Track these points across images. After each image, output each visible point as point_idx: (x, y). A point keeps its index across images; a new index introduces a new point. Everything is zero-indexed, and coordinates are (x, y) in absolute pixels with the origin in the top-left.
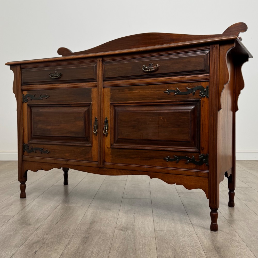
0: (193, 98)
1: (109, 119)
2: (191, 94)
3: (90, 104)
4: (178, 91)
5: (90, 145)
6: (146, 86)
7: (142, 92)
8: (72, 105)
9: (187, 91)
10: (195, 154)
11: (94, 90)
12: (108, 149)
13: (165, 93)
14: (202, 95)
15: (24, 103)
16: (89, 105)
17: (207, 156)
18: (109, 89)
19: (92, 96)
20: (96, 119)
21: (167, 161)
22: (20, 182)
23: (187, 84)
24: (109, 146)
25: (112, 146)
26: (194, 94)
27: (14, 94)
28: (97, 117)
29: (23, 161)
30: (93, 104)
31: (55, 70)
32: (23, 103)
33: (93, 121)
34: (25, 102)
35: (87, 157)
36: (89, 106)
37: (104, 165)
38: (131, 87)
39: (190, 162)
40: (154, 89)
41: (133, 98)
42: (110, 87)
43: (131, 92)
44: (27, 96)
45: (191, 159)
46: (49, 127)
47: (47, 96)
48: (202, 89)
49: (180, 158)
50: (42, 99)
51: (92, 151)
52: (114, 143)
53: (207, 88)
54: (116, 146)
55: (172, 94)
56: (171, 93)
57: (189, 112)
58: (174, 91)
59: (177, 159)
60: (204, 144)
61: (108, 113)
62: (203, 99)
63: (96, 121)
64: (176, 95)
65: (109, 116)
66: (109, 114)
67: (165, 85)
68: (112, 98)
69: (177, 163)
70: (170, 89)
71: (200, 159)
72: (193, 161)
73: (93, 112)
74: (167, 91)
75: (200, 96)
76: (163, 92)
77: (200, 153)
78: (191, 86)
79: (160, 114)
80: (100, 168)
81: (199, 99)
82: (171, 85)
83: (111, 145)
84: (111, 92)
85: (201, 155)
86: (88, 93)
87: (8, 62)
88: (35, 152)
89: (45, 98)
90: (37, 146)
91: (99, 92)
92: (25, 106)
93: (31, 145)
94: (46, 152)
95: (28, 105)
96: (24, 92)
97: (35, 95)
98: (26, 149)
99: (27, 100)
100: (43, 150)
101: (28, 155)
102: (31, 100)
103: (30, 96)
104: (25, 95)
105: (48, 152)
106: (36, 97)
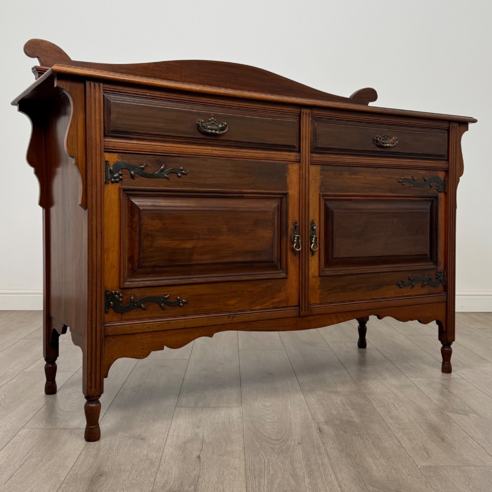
1: (317, 224)
3: (285, 194)
4: (415, 181)
6: (375, 169)
7: (368, 177)
8: (246, 195)
9: (424, 182)
11: (294, 169)
13: (399, 182)
15: (108, 183)
16: (282, 196)
18: (318, 168)
19: (288, 180)
20: (296, 223)
23: (423, 172)
26: (431, 187)
29: (105, 336)
30: (290, 195)
31: (209, 116)
32: (105, 184)
33: (291, 227)
34: (112, 182)
36: (280, 199)
40: (385, 176)
41: (356, 187)
42: (320, 166)
43: (354, 177)
44: (117, 167)
46: (189, 245)
47: (182, 170)
50: (167, 178)
55: (408, 185)
56: (406, 183)
58: (410, 182)
63: (296, 227)
65: (317, 218)
66: (317, 213)
67: (400, 171)
68: (322, 185)
70: (404, 177)
73: (290, 210)
76: (397, 181)
84: (321, 175)
86: (281, 171)
88: (144, 309)
89: (175, 175)
90: (149, 293)
91: (304, 172)
92: (112, 192)
93: (129, 292)
94: (176, 304)
95: (124, 190)
96: (107, 156)
97: (146, 166)
98: (111, 306)
99: (121, 177)
100: (168, 300)
101: (121, 320)
102: (132, 177)
103: (129, 168)
104: (111, 164)
105: (184, 303)
106: (149, 171)
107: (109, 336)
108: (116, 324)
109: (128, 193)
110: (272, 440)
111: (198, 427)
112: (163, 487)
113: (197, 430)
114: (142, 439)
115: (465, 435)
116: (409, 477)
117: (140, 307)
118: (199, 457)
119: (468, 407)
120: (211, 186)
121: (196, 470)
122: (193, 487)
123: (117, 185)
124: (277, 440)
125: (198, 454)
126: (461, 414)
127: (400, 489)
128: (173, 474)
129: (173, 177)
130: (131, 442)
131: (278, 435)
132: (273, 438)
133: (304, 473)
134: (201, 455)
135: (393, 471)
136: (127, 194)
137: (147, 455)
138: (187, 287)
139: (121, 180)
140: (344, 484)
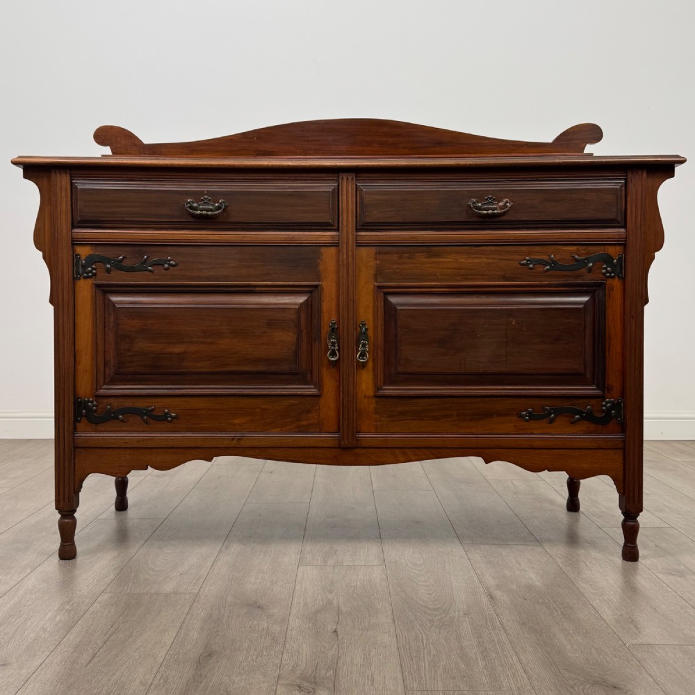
0: (589, 278)
1: (370, 325)
2: (584, 270)
3: (316, 287)
4: (554, 262)
5: (314, 391)
6: (475, 248)
7: (462, 260)
8: (258, 289)
9: (575, 263)
10: (593, 401)
11: (329, 255)
12: (366, 400)
13: (521, 265)
14: (608, 272)
15: (79, 279)
16: (311, 289)
17: (619, 404)
18: (373, 250)
19: (321, 268)
20: (334, 324)
21: (527, 421)
22: (60, 512)
23: (574, 248)
24: (371, 393)
25: (381, 392)
26: (590, 270)
27: (41, 253)
28: (334, 319)
29: (75, 448)
30: (325, 287)
31: (202, 193)
32: (75, 279)
33: (325, 329)
34: (85, 278)
35: (305, 423)
36: (311, 292)
37: (357, 440)
38: (433, 248)
39: (582, 418)
40: (494, 256)
41: (438, 274)
42: (375, 248)
43: (434, 260)
44: (91, 260)
45: (584, 413)
46: (177, 349)
47: (170, 261)
48: (608, 259)
49: (559, 412)
50: (150, 271)
51: (321, 406)
52: (385, 383)
53: (620, 259)
54: (390, 390)
55: (540, 268)
56: (536, 266)
57: (580, 309)
58: (544, 263)
59: (551, 414)
60: (613, 380)
61: (367, 311)
62: (610, 281)
63: (333, 329)
64: (548, 270)
65: (371, 318)
66: (371, 312)
67: (523, 249)
68: (378, 273)
69: (552, 421)
70: (533, 257)
71: (603, 411)
72: (589, 417)
73: (325, 307)
74: (528, 261)
75: (604, 274)
76: (517, 263)
77: (603, 398)
78: (583, 252)
79: (510, 313)
80: (345, 449)
81: (602, 280)
82: (537, 248)
83: (378, 388)
84: (376, 259)
85: (607, 403)
87: (20, 157)
88: (122, 421)
89: (160, 267)
90: (129, 403)
91: (345, 256)
92: (85, 288)
93: (105, 401)
94: (164, 418)
95: (98, 286)
96: (79, 250)
97: (124, 258)
98: (84, 414)
99: (94, 271)
100: (153, 413)
101: (96, 431)
102: (108, 271)
103: (104, 260)
104: (83, 257)
105: (173, 418)
106: (127, 263)
107: (80, 447)
108: (88, 434)
109: (105, 290)
110: (430, 609)
111: (330, 592)
112: (293, 671)
113: (330, 596)
114: (259, 607)
115: (684, 603)
116: (615, 659)
117: (117, 418)
118: (335, 631)
119: (685, 566)
120: (208, 279)
121: (334, 649)
122: (332, 672)
123: (90, 281)
124: (434, 609)
125: (334, 627)
126: (675, 576)
127: (606, 675)
128: (304, 653)
129: (158, 269)
130: (245, 611)
131: (436, 602)
132: (430, 606)
133: (476, 654)
134: (338, 629)
135: (593, 651)
136: (103, 290)
137: (268, 628)
138: (177, 399)
139: (94, 275)
140: (531, 669)
